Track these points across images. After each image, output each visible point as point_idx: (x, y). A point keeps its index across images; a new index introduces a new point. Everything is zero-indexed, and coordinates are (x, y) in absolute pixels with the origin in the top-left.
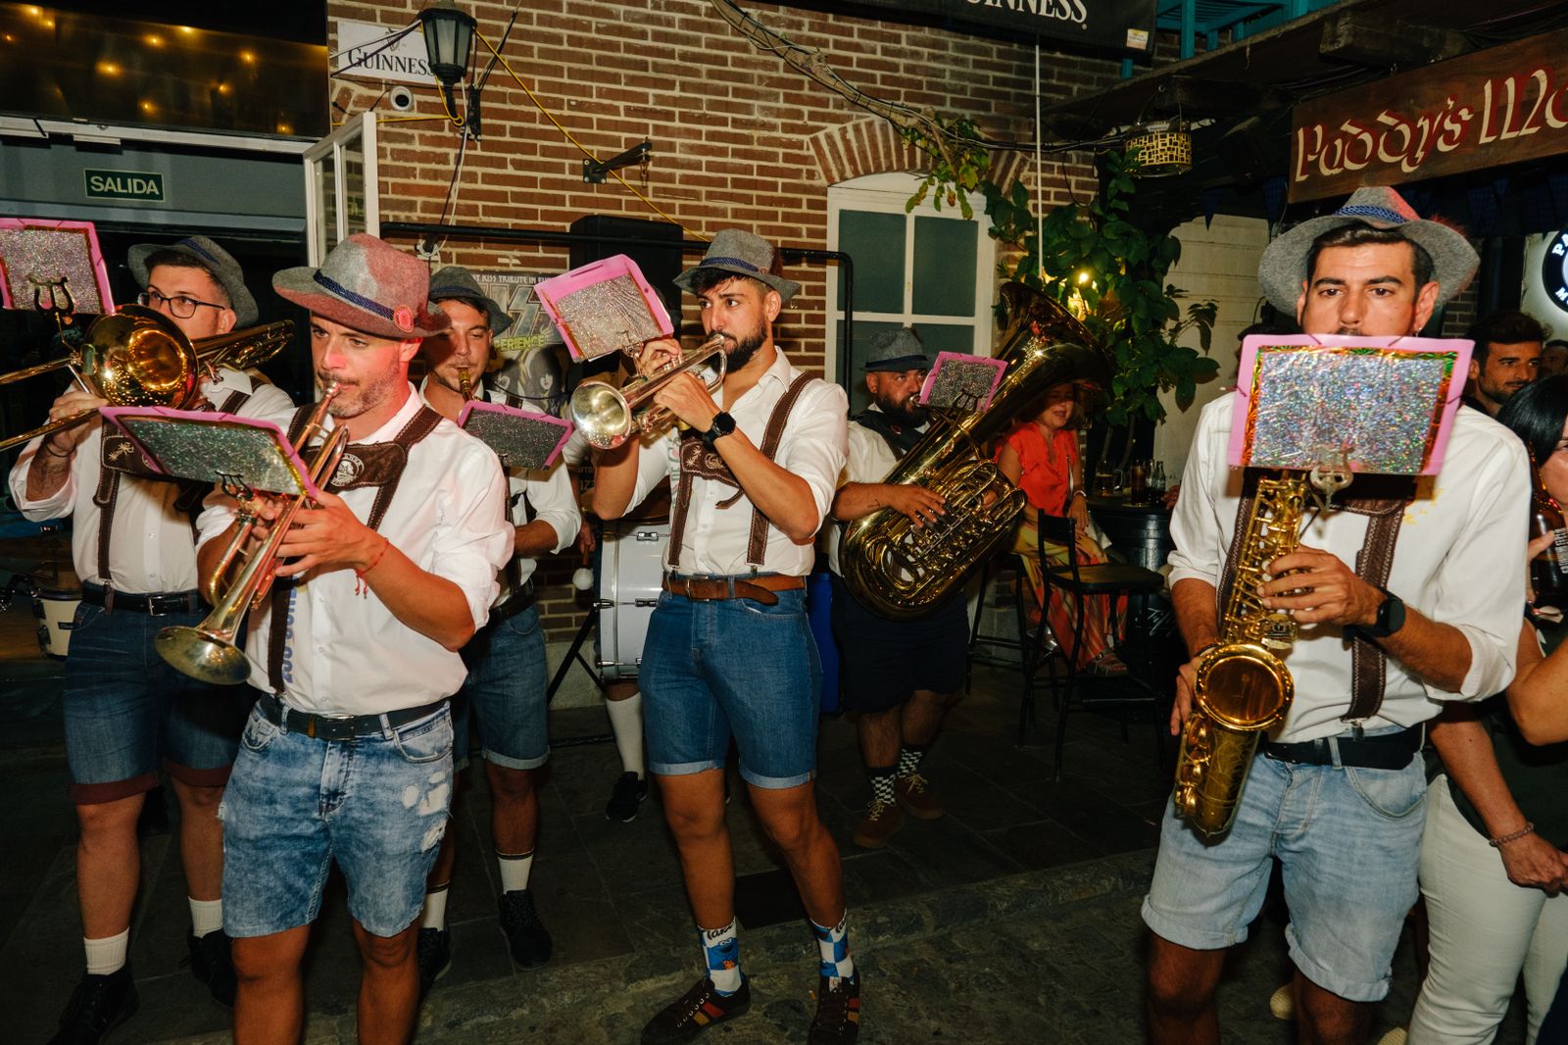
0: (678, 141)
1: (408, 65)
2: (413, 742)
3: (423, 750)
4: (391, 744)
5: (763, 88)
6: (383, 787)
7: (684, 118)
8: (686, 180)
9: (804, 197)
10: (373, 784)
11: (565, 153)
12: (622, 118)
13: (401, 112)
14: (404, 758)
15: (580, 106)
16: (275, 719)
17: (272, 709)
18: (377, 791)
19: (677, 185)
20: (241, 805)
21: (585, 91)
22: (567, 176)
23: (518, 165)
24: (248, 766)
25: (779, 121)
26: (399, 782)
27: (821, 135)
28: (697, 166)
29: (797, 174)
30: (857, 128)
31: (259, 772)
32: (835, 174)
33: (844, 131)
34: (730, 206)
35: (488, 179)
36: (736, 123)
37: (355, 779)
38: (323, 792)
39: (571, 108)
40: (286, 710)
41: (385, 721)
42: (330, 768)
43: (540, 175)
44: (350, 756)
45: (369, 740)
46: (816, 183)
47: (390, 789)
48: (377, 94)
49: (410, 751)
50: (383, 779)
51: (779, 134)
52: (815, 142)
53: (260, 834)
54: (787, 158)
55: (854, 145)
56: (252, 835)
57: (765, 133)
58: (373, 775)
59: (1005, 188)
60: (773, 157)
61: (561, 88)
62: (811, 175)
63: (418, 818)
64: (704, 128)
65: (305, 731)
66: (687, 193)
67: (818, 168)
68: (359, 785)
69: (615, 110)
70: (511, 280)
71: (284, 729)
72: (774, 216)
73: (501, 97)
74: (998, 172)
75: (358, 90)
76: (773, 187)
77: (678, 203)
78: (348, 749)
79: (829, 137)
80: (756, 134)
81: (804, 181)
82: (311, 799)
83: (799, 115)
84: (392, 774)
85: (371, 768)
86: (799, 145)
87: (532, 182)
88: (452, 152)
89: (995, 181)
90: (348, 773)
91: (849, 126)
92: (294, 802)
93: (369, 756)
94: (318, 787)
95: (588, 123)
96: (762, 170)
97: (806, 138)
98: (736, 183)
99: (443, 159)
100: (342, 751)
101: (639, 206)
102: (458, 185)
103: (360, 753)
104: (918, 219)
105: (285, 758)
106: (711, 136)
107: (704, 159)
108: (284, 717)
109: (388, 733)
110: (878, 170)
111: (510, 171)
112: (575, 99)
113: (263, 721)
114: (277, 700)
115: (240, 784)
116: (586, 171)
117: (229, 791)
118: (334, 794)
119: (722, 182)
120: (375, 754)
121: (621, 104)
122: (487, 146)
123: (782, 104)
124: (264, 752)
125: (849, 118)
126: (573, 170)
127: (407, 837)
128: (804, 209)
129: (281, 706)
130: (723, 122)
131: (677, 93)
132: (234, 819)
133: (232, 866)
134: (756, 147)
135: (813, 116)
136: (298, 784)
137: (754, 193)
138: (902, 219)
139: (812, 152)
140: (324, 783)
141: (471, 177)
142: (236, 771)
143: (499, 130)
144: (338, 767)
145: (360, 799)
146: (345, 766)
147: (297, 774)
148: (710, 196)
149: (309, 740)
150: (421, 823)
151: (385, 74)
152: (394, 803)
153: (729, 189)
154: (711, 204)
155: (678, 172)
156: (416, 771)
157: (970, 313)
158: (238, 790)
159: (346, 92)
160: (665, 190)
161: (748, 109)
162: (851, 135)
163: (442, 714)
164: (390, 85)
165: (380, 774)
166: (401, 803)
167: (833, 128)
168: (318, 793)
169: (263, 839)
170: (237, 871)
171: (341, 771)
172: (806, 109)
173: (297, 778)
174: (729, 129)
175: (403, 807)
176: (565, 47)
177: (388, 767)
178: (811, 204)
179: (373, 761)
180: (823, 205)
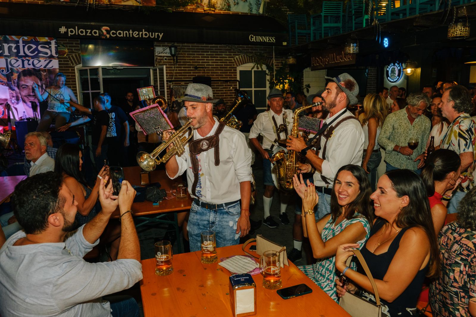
0: (210, 61)
1: (166, 53)
2: (231, 210)
3: (233, 212)
4: (226, 210)
5: (224, 51)
6: (225, 221)
7: (211, 57)
8: (212, 68)
9: (233, 69)
10: (222, 220)
11: (191, 65)
12: (201, 58)
13: (165, 61)
14: (229, 214)
15: (194, 57)
16: (198, 204)
17: (197, 202)
18: (223, 222)
19: (210, 69)
20: (192, 226)
21: (194, 54)
22: (192, 69)
23: (184, 67)
24: (192, 216)
25: (227, 56)
26: (228, 220)
27: (235, 58)
28: (213, 65)
29: (231, 65)
30: (242, 56)
31: (195, 218)
32: (238, 65)
33: (239, 57)
34: (219, 71)
35: (179, 70)
36: (220, 57)
37: (218, 219)
38: (211, 222)
39: (192, 57)
40: (201, 202)
41: (224, 205)
42: (212, 216)
43: (187, 69)
44: (216, 214)
45: (221, 210)
46: (235, 66)
47: (226, 222)
48: (161, 58)
49: (230, 212)
50: (224, 219)
51: (228, 58)
52: (234, 59)
53: (197, 233)
54: (229, 62)
55: (241, 59)
56: (195, 233)
57: (225, 59)
58: (222, 218)
59: (270, 64)
60: (227, 63)
61: (190, 54)
62: (234, 65)
63: (234, 230)
64: (214, 59)
65: (205, 207)
66: (212, 70)
67: (235, 64)
68: (219, 221)
69: (199, 57)
70: (183, 86)
71: (200, 207)
72: (227, 73)
73: (181, 57)
74: (269, 62)
75: (159, 58)
76: (227, 68)
77: (210, 72)
78: (216, 212)
79: (237, 58)
80: (223, 59)
81: (233, 66)
82: (208, 224)
83: (231, 55)
84: (226, 218)
85: (221, 216)
86: (231, 60)
87: (186, 70)
88: (173, 66)
89: (268, 64)
90: (216, 217)
91: (240, 56)
92: (204, 226)
93: (221, 213)
94: (209, 221)
95: (195, 60)
96: (225, 65)
97: (232, 59)
98: (220, 68)
99: (172, 68)
100: (214, 212)
101: (204, 73)
102: (175, 71)
103: (218, 213)
104: (255, 71)
105: (201, 214)
106: (216, 60)
107: (214, 64)
108: (200, 204)
109: (225, 208)
110: (246, 63)
111: (182, 69)
112: (192, 56)
113: (195, 205)
114: (198, 200)
115: (191, 221)
116: (195, 68)
117: (189, 223)
118: (213, 223)
119: (218, 68)
120: (222, 213)
121: (200, 56)
122: (179, 65)
123: (228, 53)
124: (196, 213)
125: (240, 55)
126: (193, 68)
127: (231, 235)
128: (233, 71)
129: (199, 201)
130: (218, 57)
131: (209, 53)
132: (190, 230)
133: (192, 242)
134: (224, 61)
135: (233, 55)
136: (205, 220)
137: (224, 69)
138: (251, 71)
139: (234, 61)
140: (211, 220)
141: (176, 70)
142: (190, 218)
143: (181, 62)
144: (213, 215)
145: (219, 225)
146: (215, 216)
147: (204, 218)
148: (216, 70)
149: (206, 210)
150: (234, 231)
151: (163, 55)
152: (227, 225)
153: (219, 69)
154: (216, 71)
155: (210, 66)
156: (232, 217)
157: (265, 87)
158: (191, 223)
159: (157, 58)
160: (208, 70)
161: (222, 55)
162: (241, 58)
163: (237, 204)
164: (164, 57)
165: (224, 218)
166: (229, 225)
167: (237, 57)
168: (209, 223)
169: (198, 234)
170: (193, 243)
171: (214, 217)
172: (232, 54)
173: (204, 219)
174: (219, 58)
175: (229, 226)
176: (191, 47)
177: (225, 216)
178: (234, 70)
179: (222, 214)
180: (236, 70)
